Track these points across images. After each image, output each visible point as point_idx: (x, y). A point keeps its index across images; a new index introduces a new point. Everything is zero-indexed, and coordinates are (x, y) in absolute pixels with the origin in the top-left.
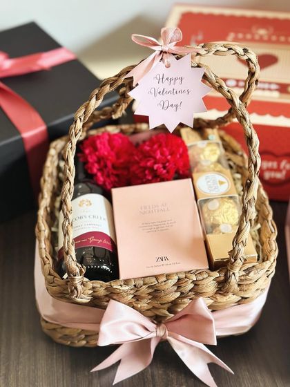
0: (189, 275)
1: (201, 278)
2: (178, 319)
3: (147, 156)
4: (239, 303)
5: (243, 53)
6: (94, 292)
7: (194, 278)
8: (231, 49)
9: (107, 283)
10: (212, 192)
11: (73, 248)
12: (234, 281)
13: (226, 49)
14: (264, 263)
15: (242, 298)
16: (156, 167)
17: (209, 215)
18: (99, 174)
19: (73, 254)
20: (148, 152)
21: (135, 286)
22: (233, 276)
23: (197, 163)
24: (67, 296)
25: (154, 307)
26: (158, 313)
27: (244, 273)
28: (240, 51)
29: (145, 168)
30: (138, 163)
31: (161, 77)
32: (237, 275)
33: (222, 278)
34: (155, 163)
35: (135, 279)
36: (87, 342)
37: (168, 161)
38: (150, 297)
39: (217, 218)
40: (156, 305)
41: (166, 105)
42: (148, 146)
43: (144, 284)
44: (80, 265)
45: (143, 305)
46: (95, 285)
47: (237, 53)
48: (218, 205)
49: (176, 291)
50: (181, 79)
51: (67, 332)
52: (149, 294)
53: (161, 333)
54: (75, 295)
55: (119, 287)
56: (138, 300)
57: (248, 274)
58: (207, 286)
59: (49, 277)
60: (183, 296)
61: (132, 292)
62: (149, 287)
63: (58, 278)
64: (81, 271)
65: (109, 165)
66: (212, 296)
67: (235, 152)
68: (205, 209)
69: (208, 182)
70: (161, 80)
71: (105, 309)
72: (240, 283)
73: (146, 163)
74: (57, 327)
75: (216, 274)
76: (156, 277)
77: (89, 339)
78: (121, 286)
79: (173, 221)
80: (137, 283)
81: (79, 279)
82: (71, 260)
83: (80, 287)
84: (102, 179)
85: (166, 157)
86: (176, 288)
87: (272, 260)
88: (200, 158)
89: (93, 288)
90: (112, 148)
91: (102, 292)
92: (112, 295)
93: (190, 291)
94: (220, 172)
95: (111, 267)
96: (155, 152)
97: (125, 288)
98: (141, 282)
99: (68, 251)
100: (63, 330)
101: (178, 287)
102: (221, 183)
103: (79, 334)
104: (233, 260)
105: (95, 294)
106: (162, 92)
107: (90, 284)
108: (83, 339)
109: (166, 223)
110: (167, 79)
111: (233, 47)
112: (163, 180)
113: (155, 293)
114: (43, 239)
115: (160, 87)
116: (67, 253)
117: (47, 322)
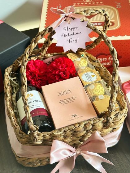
0: (90, 121)
1: (95, 122)
2: (86, 144)
3: (55, 69)
4: (112, 131)
5: (103, 12)
6: (44, 138)
7: (92, 123)
8: (97, 11)
9: (50, 132)
10: (89, 81)
11: (31, 118)
12: (111, 121)
13: (95, 11)
14: (123, 110)
15: (114, 128)
16: (60, 73)
17: (91, 92)
18: (32, 81)
19: (31, 120)
20: (55, 67)
21: (64, 131)
22: (111, 119)
23: (78, 69)
24: (31, 142)
25: (73, 140)
26: (75, 143)
27: (115, 117)
28: (101, 11)
29: (55, 75)
30: (51, 72)
31: (67, 28)
32: (112, 118)
33: (106, 121)
34: (60, 72)
35: (64, 128)
36: (41, 164)
37: (66, 70)
38: (72, 135)
39: (95, 93)
40: (75, 139)
41: (71, 41)
42: (55, 64)
43: (68, 130)
44: (35, 126)
45: (68, 140)
46: (44, 134)
47: (100, 12)
48: (94, 87)
49: (84, 130)
50: (77, 28)
51: (31, 160)
52: (71, 134)
53: (78, 152)
54: (35, 141)
55: (57, 133)
56: (66, 138)
57: (117, 117)
58: (99, 126)
59: (20, 135)
60: (87, 132)
61: (63, 134)
62: (71, 131)
63: (25, 134)
64: (37, 129)
65: (37, 75)
66: (100, 130)
67: (94, 61)
68: (88, 90)
69: (87, 76)
70: (67, 30)
71: (51, 145)
72: (114, 122)
73: (55, 72)
74: (25, 159)
75: (102, 119)
76: (74, 125)
77: (42, 162)
78: (58, 132)
79: (75, 97)
80: (65, 129)
81: (36, 133)
82: (31, 124)
83: (37, 137)
84: (34, 83)
85: (65, 69)
86: (84, 129)
87: (126, 108)
88: (79, 66)
89: (44, 136)
90: (36, 67)
91: (48, 137)
92: (53, 137)
93: (91, 129)
94: (91, 71)
95: (50, 124)
96: (59, 66)
97: (60, 133)
98: (67, 129)
99: (29, 120)
100: (29, 160)
101: (85, 128)
102: (93, 76)
103: (37, 160)
104: (110, 111)
105: (45, 139)
106: (69, 35)
107: (42, 134)
108: (39, 163)
109: (72, 98)
110: (70, 29)
111: (98, 10)
112: (64, 79)
113: (74, 133)
114: (12, 116)
115: (67, 33)
116: (29, 121)
117: (19, 157)
